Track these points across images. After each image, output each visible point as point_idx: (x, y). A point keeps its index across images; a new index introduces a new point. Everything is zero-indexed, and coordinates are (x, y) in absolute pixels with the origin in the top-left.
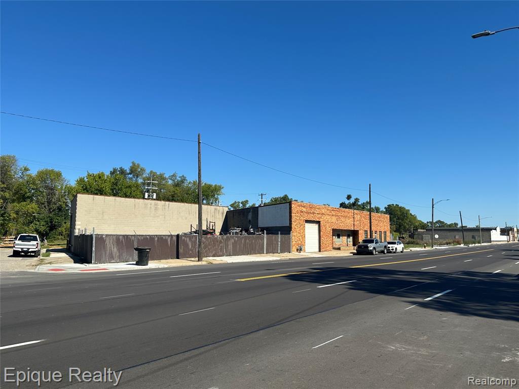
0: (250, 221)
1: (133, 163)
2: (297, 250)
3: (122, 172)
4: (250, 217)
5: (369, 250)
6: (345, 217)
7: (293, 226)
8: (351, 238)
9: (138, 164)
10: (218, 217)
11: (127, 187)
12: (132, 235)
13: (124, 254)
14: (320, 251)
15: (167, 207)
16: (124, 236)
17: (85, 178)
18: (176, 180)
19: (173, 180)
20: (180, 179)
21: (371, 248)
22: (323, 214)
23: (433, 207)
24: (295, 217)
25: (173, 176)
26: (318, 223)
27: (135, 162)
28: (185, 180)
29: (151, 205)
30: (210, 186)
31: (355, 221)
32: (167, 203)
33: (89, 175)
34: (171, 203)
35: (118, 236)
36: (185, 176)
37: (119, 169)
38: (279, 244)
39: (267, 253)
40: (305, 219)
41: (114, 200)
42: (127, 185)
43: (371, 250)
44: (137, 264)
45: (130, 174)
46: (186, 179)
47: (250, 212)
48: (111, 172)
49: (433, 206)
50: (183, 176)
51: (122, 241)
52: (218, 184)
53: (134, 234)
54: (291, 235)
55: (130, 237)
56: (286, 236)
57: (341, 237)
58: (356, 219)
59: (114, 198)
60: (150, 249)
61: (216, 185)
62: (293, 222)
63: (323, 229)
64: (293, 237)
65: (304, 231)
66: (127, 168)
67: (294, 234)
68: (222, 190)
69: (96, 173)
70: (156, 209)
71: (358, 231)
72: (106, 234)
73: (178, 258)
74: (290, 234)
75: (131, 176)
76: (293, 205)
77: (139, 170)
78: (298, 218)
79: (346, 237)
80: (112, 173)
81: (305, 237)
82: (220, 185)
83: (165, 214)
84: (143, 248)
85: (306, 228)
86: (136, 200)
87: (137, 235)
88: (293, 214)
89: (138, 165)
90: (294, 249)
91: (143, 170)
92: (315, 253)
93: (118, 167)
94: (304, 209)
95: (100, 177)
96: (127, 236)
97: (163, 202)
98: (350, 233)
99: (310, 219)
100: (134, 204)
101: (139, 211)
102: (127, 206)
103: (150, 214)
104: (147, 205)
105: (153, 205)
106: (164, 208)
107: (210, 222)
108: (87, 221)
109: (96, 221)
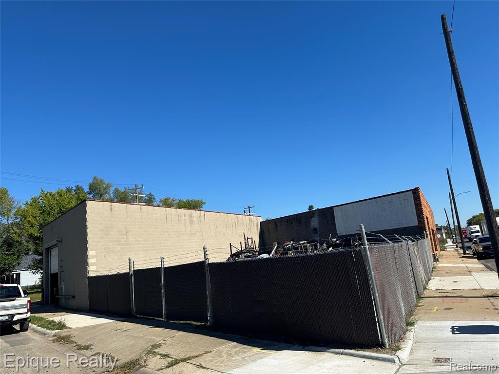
0: (315, 229)
1: (95, 178)
3: (79, 190)
4: (315, 223)
7: (426, 225)
9: (102, 179)
10: (253, 231)
15: (203, 219)
27: (97, 176)
29: (185, 215)
41: (139, 210)
66: (85, 187)
68: (203, 206)
70: (191, 222)
75: (90, 196)
77: (105, 186)
83: (201, 229)
86: (167, 208)
88: (423, 208)
91: (109, 187)
93: (73, 185)
94: (423, 201)
97: (197, 212)
100: (165, 216)
101: (172, 226)
102: (157, 219)
103: (185, 231)
104: (180, 217)
105: (187, 216)
106: (200, 221)
107: (248, 238)
108: (104, 250)
109: (119, 248)
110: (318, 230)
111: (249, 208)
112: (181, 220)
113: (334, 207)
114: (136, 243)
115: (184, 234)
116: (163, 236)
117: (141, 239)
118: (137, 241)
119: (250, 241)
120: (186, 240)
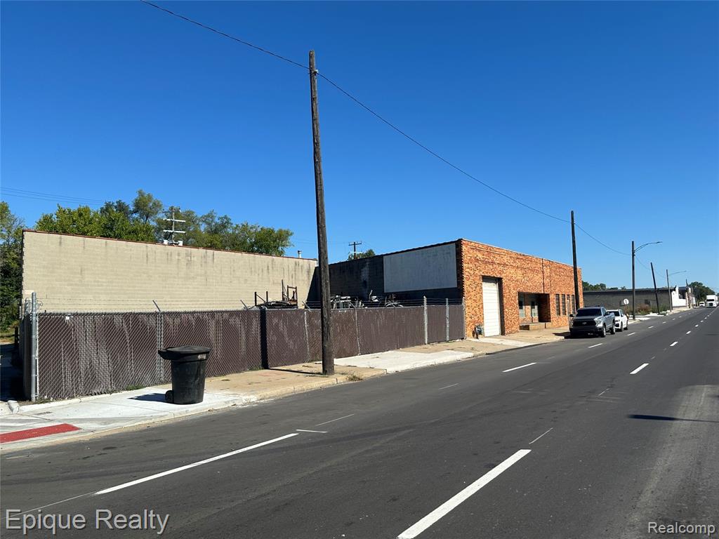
0: (365, 282)
1: (140, 193)
2: (473, 333)
3: (121, 207)
4: (365, 274)
5: (596, 329)
6: (533, 271)
7: (465, 287)
8: (536, 307)
9: (149, 195)
10: (300, 278)
11: (130, 233)
12: (148, 314)
13: (130, 368)
14: (503, 333)
15: (209, 260)
16: (126, 316)
17: (55, 216)
18: (213, 224)
19: (209, 224)
20: (219, 222)
21: (600, 325)
22: (505, 265)
23: (633, 255)
24: (468, 270)
25: (208, 216)
26: (498, 281)
27: (144, 191)
28: (228, 222)
29: (179, 255)
30: (270, 232)
31: (545, 277)
32: (210, 252)
33: (62, 212)
34: (216, 252)
35: (108, 318)
36: (228, 217)
37: (116, 204)
38: (448, 322)
39: (429, 343)
40: (481, 273)
41: (104, 246)
42: (130, 229)
43: (600, 329)
44: (169, 398)
45: (135, 212)
46: (231, 222)
47: (363, 266)
48: (102, 208)
49: (633, 253)
50: (226, 217)
51: (122, 331)
52: (284, 228)
53: (154, 310)
54: (463, 304)
55: (145, 319)
56: (457, 306)
57: (524, 307)
58: (546, 274)
59: (103, 241)
60: (207, 353)
61: (280, 231)
62: (465, 280)
63: (506, 291)
64: (467, 309)
65: (481, 297)
66: (130, 203)
67: (467, 302)
68: (291, 239)
69: (74, 208)
70: (189, 263)
71: (548, 294)
72: (74, 311)
73: (265, 366)
74: (461, 303)
75: (135, 216)
76: (464, 248)
77: (151, 204)
78: (472, 272)
79: (529, 307)
80: (102, 211)
81: (482, 308)
82: (286, 229)
83: (206, 273)
84: (187, 350)
85: (484, 291)
86: (149, 245)
87: (164, 313)
88: (465, 265)
89: (150, 197)
90: (468, 332)
91: (157, 205)
92: (495, 337)
93: (114, 201)
94: (480, 256)
95: (80, 215)
96: (135, 315)
97: (202, 251)
98: (534, 300)
99: (489, 274)
100: (145, 253)
101: (156, 266)
102: (131, 257)
103: (178, 274)
104: (171, 255)
105: (183, 255)
106: (206, 262)
107: (288, 287)
108: (47, 289)
109: (69, 288)
110: (368, 284)
111: (355, 244)
112: (171, 260)
113: (385, 255)
114: (96, 284)
115: (175, 277)
116: (139, 278)
117: (104, 280)
118: (98, 282)
119: (291, 291)
120: (178, 284)
